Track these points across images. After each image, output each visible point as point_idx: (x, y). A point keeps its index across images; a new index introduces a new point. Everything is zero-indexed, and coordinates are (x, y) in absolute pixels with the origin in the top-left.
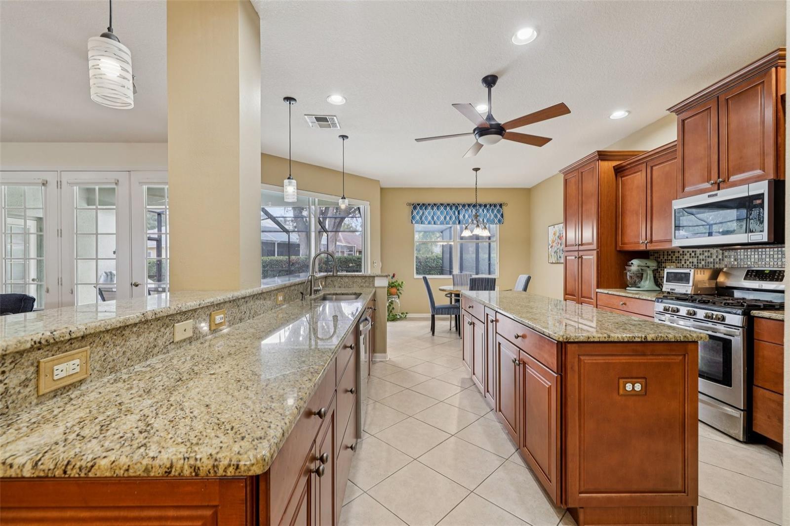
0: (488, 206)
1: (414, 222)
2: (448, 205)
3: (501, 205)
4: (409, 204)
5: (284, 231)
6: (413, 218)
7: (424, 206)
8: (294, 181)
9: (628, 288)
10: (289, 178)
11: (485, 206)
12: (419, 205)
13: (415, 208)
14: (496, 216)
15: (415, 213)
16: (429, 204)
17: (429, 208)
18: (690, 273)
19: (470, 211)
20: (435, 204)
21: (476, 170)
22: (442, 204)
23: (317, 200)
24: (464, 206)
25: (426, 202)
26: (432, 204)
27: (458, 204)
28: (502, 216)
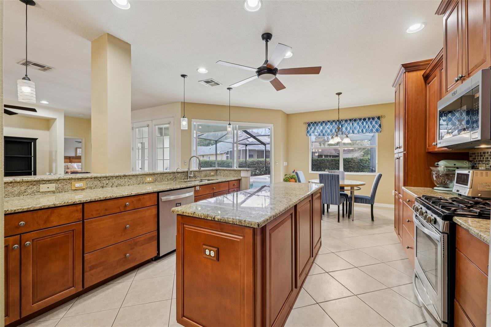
0: (367, 119)
1: (308, 135)
2: (334, 121)
3: (379, 118)
4: (305, 123)
5: (262, 144)
6: (308, 132)
7: (315, 123)
8: (186, 119)
9: (435, 188)
10: (183, 117)
11: (365, 119)
12: (312, 123)
13: (309, 125)
14: (373, 127)
15: (309, 129)
16: (319, 122)
17: (320, 124)
18: (469, 175)
19: (351, 124)
20: (323, 122)
21: (339, 94)
22: (329, 121)
23: (237, 126)
24: (346, 121)
25: (317, 121)
26: (321, 121)
27: (342, 120)
28: (380, 126)
